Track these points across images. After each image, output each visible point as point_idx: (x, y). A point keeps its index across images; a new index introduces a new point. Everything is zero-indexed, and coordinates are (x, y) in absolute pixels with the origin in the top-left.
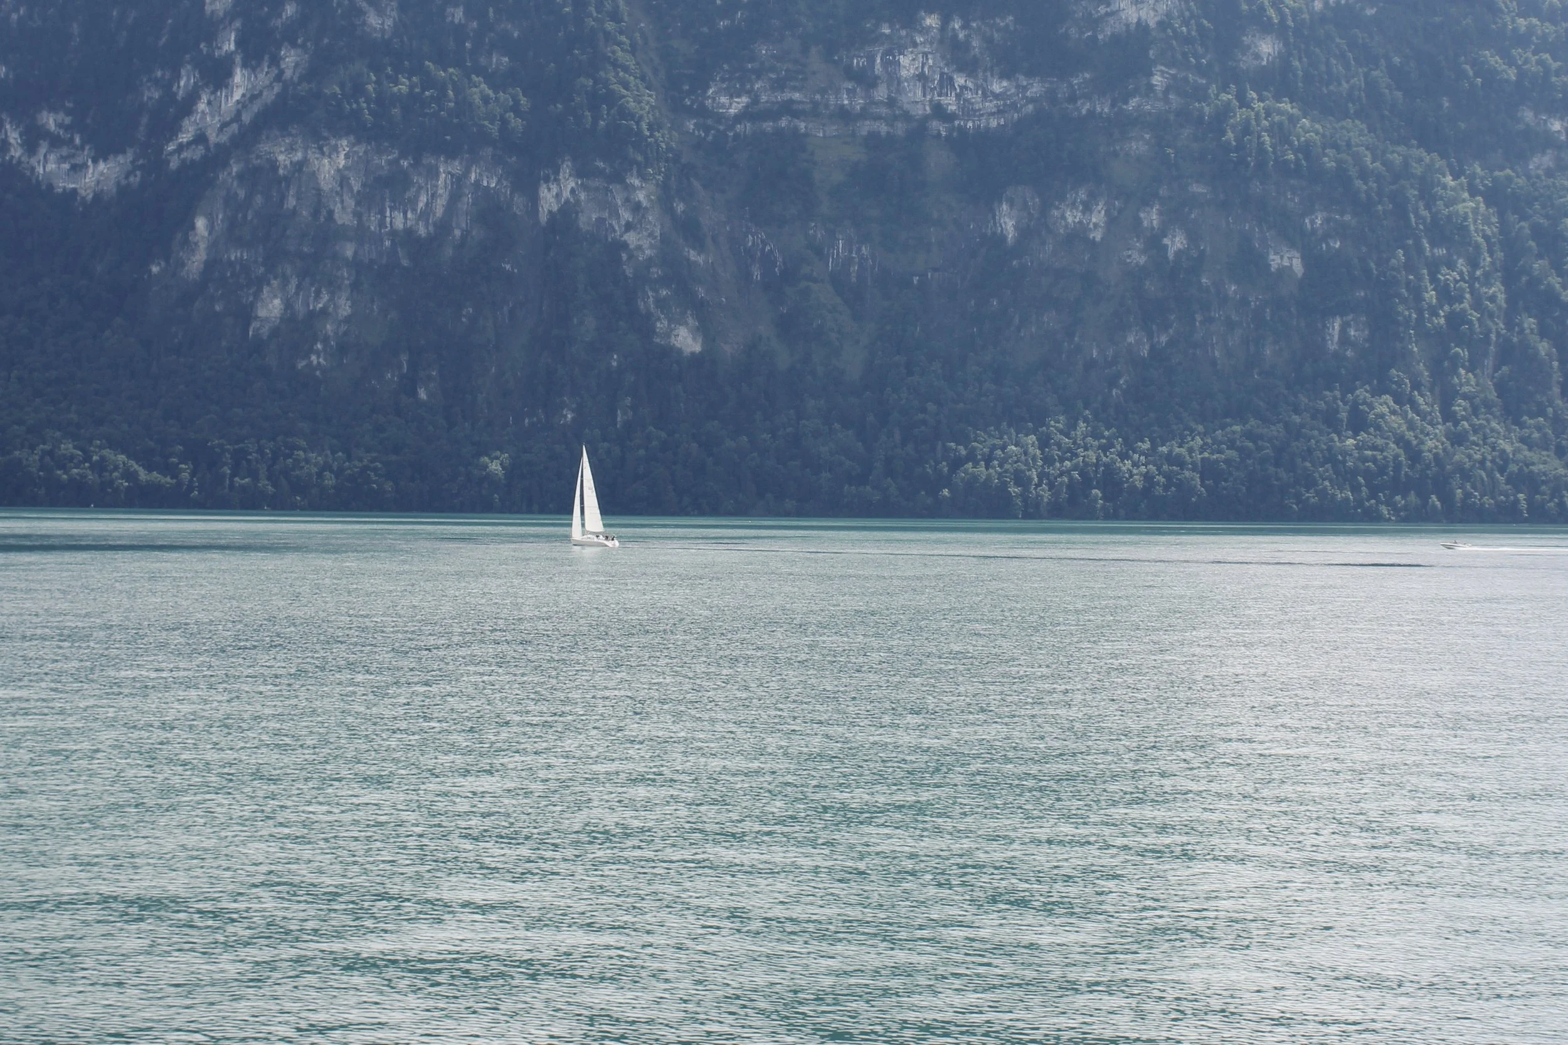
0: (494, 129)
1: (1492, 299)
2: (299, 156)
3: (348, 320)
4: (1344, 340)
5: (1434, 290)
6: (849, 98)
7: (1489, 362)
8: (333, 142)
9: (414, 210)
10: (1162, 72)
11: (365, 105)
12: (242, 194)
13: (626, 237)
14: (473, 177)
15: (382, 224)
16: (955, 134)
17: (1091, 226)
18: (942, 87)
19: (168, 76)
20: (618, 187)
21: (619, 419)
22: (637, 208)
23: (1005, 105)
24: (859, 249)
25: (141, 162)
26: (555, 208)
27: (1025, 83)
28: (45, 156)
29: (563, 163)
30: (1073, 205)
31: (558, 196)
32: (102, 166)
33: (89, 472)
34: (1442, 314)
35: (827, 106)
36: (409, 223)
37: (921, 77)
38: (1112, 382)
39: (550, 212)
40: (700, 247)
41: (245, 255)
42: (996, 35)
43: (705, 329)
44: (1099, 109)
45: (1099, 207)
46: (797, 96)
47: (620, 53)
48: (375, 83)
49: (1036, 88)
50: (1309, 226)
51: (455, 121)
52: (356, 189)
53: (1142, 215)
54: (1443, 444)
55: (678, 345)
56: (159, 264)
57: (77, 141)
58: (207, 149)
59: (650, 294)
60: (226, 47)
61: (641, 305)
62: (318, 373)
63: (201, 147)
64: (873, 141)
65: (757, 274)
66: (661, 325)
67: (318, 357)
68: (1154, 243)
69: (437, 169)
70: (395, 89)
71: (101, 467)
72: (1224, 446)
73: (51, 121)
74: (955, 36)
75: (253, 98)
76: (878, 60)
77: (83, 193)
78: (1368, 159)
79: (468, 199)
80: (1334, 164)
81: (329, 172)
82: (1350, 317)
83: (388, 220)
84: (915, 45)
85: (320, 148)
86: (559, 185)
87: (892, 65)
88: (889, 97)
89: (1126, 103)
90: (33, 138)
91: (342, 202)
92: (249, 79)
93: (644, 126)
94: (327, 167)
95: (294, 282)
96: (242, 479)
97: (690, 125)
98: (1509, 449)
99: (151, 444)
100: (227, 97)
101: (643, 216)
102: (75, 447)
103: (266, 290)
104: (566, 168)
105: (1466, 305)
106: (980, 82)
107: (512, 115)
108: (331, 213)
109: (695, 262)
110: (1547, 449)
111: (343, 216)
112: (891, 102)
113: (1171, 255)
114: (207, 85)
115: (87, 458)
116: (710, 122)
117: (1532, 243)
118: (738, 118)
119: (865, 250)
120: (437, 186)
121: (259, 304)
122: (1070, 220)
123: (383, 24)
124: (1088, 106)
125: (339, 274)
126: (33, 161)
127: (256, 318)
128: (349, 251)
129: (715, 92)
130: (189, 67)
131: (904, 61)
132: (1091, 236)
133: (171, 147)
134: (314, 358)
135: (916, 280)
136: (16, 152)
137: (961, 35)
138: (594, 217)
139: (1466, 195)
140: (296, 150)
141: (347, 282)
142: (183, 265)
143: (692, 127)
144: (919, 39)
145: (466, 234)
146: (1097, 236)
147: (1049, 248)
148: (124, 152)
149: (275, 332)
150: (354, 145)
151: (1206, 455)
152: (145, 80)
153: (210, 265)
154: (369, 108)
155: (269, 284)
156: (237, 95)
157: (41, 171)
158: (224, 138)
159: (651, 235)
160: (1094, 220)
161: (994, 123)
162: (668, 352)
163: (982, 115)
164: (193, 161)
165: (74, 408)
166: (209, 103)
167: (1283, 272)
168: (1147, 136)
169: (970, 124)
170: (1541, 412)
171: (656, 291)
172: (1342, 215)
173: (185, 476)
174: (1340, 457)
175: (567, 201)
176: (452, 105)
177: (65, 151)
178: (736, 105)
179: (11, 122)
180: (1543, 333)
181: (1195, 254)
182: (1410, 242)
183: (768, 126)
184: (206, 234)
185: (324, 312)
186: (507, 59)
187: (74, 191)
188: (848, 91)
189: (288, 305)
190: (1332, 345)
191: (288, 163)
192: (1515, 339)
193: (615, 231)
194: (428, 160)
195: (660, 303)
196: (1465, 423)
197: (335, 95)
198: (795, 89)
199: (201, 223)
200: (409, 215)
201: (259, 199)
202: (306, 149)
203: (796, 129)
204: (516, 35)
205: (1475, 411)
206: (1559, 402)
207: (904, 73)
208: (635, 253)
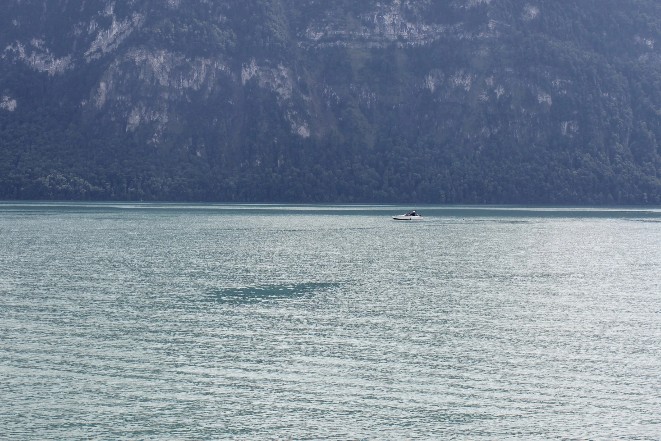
0: (223, 46)
1: (628, 114)
2: (144, 57)
3: (166, 124)
4: (569, 130)
5: (605, 110)
6: (364, 33)
7: (627, 140)
8: (158, 52)
9: (192, 79)
10: (493, 22)
11: (171, 37)
12: (121, 73)
13: (278, 90)
14: (215, 66)
15: (179, 85)
16: (407, 47)
17: (465, 85)
18: (401, 28)
19: (84, 24)
20: (275, 70)
21: (279, 164)
22: (282, 78)
23: (428, 35)
24: (371, 95)
25: (74, 60)
26: (249, 78)
27: (436, 27)
28: (35, 57)
29: (252, 60)
30: (458, 77)
31: (250, 73)
32: (58, 61)
33: (70, 186)
34: (608, 120)
35: (355, 36)
36: (190, 85)
37: (393, 24)
38: (476, 148)
39: (247, 80)
40: (307, 93)
41: (123, 98)
42: (424, 7)
43: (311, 128)
44: (467, 37)
45: (469, 77)
46: (343, 32)
47: (272, 15)
48: (174, 28)
49: (441, 29)
50: (554, 85)
51: (208, 43)
52: (168, 71)
53: (486, 80)
54: (612, 173)
55: (301, 134)
56: (85, 101)
57: (48, 51)
58: (102, 54)
59: (289, 113)
60: (109, 13)
61: (285, 117)
62: (156, 146)
63: (99, 54)
64: (374, 50)
65: (329, 104)
66: (294, 126)
67: (156, 139)
68: (491, 92)
69: (201, 62)
70: (183, 30)
71: (74, 184)
72: (524, 174)
73: (37, 43)
74: (407, 7)
75: (121, 34)
76: (376, 17)
77: (50, 72)
78: (576, 58)
79: (213, 75)
80: (564, 60)
81: (157, 64)
82: (571, 122)
83: (182, 83)
84: (391, 11)
85: (153, 54)
86: (250, 69)
87: (381, 19)
88: (380, 33)
89: (478, 35)
90: (29, 50)
91: (163, 76)
92: (119, 26)
93: (284, 45)
94: (156, 62)
95: (144, 109)
96: (131, 188)
97: (299, 44)
98: (638, 175)
99: (93, 175)
100: (110, 33)
101: (285, 82)
102: (63, 176)
103: (133, 112)
104: (253, 62)
105: (618, 117)
106: (418, 26)
107: (230, 40)
108: (158, 81)
109: (306, 100)
110: (653, 175)
111: (164, 82)
112: (381, 35)
113: (498, 96)
114: (101, 28)
115: (68, 180)
116: (307, 43)
117: (643, 91)
118: (319, 41)
119: (373, 95)
120: (201, 70)
121: (130, 118)
122: (457, 82)
123: (175, 3)
124: (462, 36)
125: (163, 105)
126: (30, 60)
127: (129, 123)
128: (166, 96)
129: (309, 31)
130: (93, 21)
131: (386, 17)
132: (465, 89)
133: (87, 54)
134: (154, 139)
135: (394, 107)
136: (23, 56)
137: (409, 7)
138: (265, 82)
139: (615, 72)
140: (143, 55)
141: (166, 109)
142: (96, 102)
143: (300, 45)
144: (392, 9)
145: (213, 89)
146: (468, 89)
147: (449, 94)
148: (67, 56)
149: (137, 129)
150: (167, 53)
151: (517, 178)
152: (75, 26)
153: (108, 102)
154: (172, 38)
155: (134, 110)
156: (114, 33)
157: (33, 64)
158: (109, 50)
159: (288, 89)
160: (466, 82)
161: (423, 43)
162: (297, 136)
163: (418, 40)
164: (96, 59)
165: (59, 160)
166: (103, 36)
167: (543, 103)
168: (487, 48)
169: (413, 43)
170: (650, 160)
171: (291, 112)
172: (567, 80)
173: (108, 187)
174: (571, 178)
175: (254, 76)
176: (206, 37)
177: (43, 55)
178: (318, 36)
179: (20, 44)
180: (649, 128)
181: (507, 96)
182: (595, 91)
183: (331, 44)
184: (105, 89)
185: (157, 121)
186: (225, 18)
187: (47, 72)
188: (364, 30)
189: (142, 118)
190: (564, 133)
191: (140, 60)
192: (638, 130)
193: (274, 88)
194: (197, 59)
195: (293, 117)
196: (620, 164)
197: (158, 33)
198: (342, 29)
199: (102, 85)
200: (190, 81)
201: (128, 75)
202: (147, 55)
203: (343, 45)
204: (229, 8)
205: (624, 160)
206: (657, 156)
207: (386, 23)
208: (282, 97)
